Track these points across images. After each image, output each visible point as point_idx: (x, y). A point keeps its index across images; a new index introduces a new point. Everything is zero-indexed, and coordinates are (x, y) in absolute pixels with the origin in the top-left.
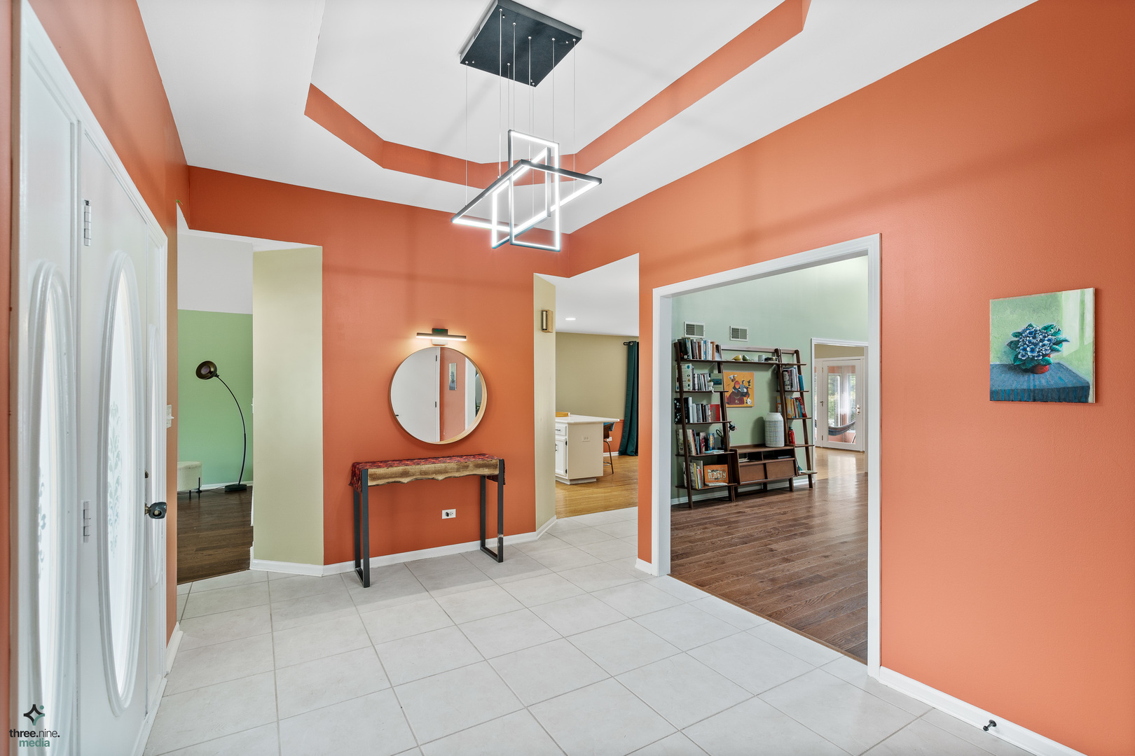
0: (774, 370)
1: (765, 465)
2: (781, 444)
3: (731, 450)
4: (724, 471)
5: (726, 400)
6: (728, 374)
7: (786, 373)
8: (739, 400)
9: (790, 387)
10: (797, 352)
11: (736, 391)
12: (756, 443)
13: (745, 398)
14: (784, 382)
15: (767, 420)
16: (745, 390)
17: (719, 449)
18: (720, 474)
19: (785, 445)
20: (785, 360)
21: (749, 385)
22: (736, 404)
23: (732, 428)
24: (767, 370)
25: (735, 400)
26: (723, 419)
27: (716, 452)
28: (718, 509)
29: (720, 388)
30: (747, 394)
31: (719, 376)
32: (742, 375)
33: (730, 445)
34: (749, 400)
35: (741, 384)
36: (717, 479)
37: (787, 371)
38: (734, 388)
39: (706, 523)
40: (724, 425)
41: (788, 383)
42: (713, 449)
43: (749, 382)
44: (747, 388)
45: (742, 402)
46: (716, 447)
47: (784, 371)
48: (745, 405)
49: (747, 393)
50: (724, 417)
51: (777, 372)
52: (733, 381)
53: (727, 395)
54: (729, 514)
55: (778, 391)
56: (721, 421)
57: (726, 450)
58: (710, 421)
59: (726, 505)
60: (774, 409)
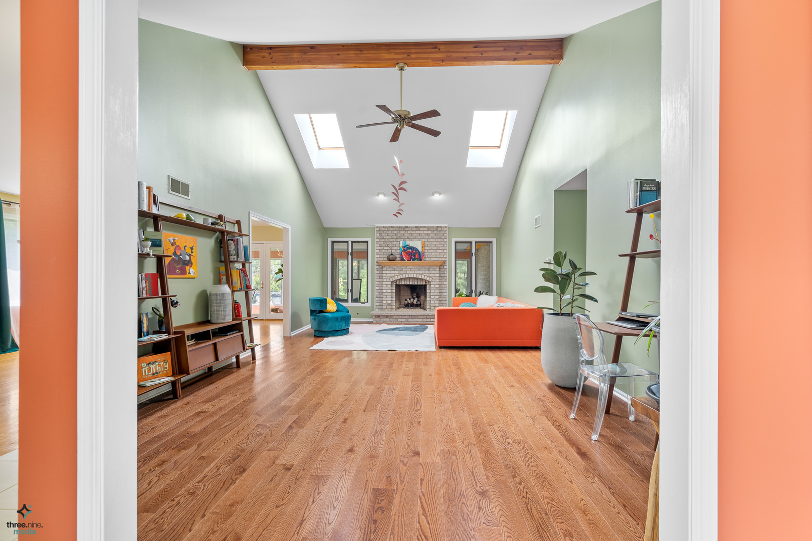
0: (217, 238)
1: (215, 344)
2: (229, 319)
3: (175, 333)
4: (165, 361)
5: (166, 269)
6: (167, 235)
7: (231, 242)
8: (180, 269)
9: (235, 257)
10: (238, 222)
11: (177, 259)
12: (200, 320)
13: (187, 268)
14: (229, 251)
15: (212, 293)
16: (188, 258)
17: (155, 333)
18: (160, 366)
19: (233, 320)
20: (229, 228)
21: (192, 252)
22: (177, 274)
23: (174, 304)
24: (211, 237)
25: (175, 269)
26: (164, 292)
27: (156, 338)
28: (164, 416)
29: (159, 251)
30: (189, 263)
31: (156, 236)
32: (184, 239)
33: (174, 325)
34: (192, 270)
35: (183, 249)
36: (155, 375)
37: (232, 240)
38: (175, 254)
39: (157, 452)
40: (164, 301)
41: (233, 252)
42: (148, 334)
43: (192, 248)
44: (190, 256)
45: (183, 272)
46: (151, 331)
47: (229, 240)
48: (188, 275)
49: (190, 261)
50: (164, 291)
51: (221, 241)
52: (172, 245)
53: (167, 261)
54: (186, 421)
55: (221, 261)
56: (160, 295)
57: (169, 334)
58: (145, 296)
59: (173, 406)
60: (218, 282)
